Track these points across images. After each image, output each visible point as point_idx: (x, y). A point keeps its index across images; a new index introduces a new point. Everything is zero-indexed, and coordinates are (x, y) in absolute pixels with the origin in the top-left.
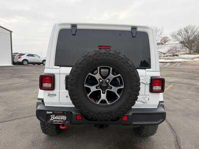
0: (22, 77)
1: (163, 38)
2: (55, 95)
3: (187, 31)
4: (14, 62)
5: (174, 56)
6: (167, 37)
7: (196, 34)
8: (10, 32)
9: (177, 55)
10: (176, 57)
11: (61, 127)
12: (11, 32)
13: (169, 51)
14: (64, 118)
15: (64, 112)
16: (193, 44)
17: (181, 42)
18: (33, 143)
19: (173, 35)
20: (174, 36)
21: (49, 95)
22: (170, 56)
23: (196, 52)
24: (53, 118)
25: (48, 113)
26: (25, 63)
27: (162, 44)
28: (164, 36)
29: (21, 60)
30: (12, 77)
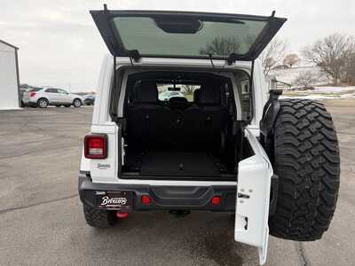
0: (40, 130)
1: (287, 57)
2: (109, 166)
3: (329, 45)
4: (22, 102)
5: (306, 89)
6: (294, 56)
7: (345, 49)
8: (14, 49)
9: (312, 88)
10: (310, 91)
11: (119, 215)
12: (16, 49)
13: (298, 80)
14: (124, 201)
15: (122, 192)
16: (341, 67)
17: (320, 65)
18: (73, 240)
19: (305, 52)
20: (307, 53)
21: (99, 166)
22: (300, 89)
23: (346, 82)
24: (106, 201)
25: (98, 193)
26: (43, 104)
27: (286, 67)
28: (289, 53)
29: (34, 99)
30: (23, 131)
